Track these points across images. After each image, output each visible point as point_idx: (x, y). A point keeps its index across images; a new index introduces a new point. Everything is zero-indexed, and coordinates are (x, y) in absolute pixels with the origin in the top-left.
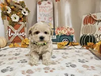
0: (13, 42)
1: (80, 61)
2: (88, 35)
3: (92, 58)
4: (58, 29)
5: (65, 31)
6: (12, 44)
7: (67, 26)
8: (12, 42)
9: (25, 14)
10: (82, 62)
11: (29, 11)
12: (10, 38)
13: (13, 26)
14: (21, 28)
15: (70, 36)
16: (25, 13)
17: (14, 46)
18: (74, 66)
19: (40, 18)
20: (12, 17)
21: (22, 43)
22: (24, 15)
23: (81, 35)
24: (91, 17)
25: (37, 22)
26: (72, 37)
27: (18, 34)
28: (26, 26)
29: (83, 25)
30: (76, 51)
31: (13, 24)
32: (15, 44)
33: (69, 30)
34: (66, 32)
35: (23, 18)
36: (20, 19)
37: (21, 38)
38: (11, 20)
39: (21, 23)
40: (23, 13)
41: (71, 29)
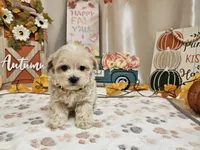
0: (17, 82)
1: (149, 120)
2: (166, 70)
3: (172, 115)
4: (109, 56)
5: (122, 62)
6: (14, 86)
7: (125, 51)
8: (13, 83)
9: (43, 27)
10: (154, 122)
11: (50, 21)
12: (9, 73)
13: (17, 49)
14: (33, 53)
15: (131, 71)
16: (41, 23)
17: (18, 91)
18: (137, 130)
19: (72, 35)
20: (15, 31)
21: (35, 84)
22: (39, 28)
23: (153, 70)
24: (171, 35)
25: (65, 43)
26: (135, 74)
27: (26, 66)
28: (43, 50)
29: (156, 51)
30: (142, 102)
31: (17, 45)
32: (21, 86)
33: (130, 60)
34: (124, 64)
35: (38, 34)
36: (32, 35)
37: (34, 74)
38: (13, 38)
39: (32, 43)
40: (37, 23)
41: (134, 59)
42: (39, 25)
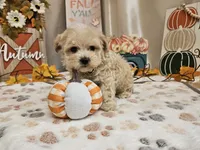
0: (15, 73)
2: (179, 51)
4: (114, 41)
5: (128, 45)
6: (13, 78)
7: (131, 34)
8: (12, 74)
9: (39, 11)
11: (47, 5)
12: (6, 64)
13: (13, 37)
14: (31, 41)
15: (139, 55)
16: (38, 7)
17: (17, 81)
19: (71, 20)
20: (10, 16)
21: (34, 74)
22: (36, 13)
23: (164, 53)
24: (184, 12)
25: (65, 28)
26: (143, 58)
28: (41, 37)
29: (166, 31)
31: (13, 33)
32: (20, 77)
33: (137, 43)
34: (132, 47)
35: (34, 20)
36: (28, 22)
38: (8, 25)
39: (29, 30)
40: (33, 7)
41: (141, 41)
42: (35, 10)
